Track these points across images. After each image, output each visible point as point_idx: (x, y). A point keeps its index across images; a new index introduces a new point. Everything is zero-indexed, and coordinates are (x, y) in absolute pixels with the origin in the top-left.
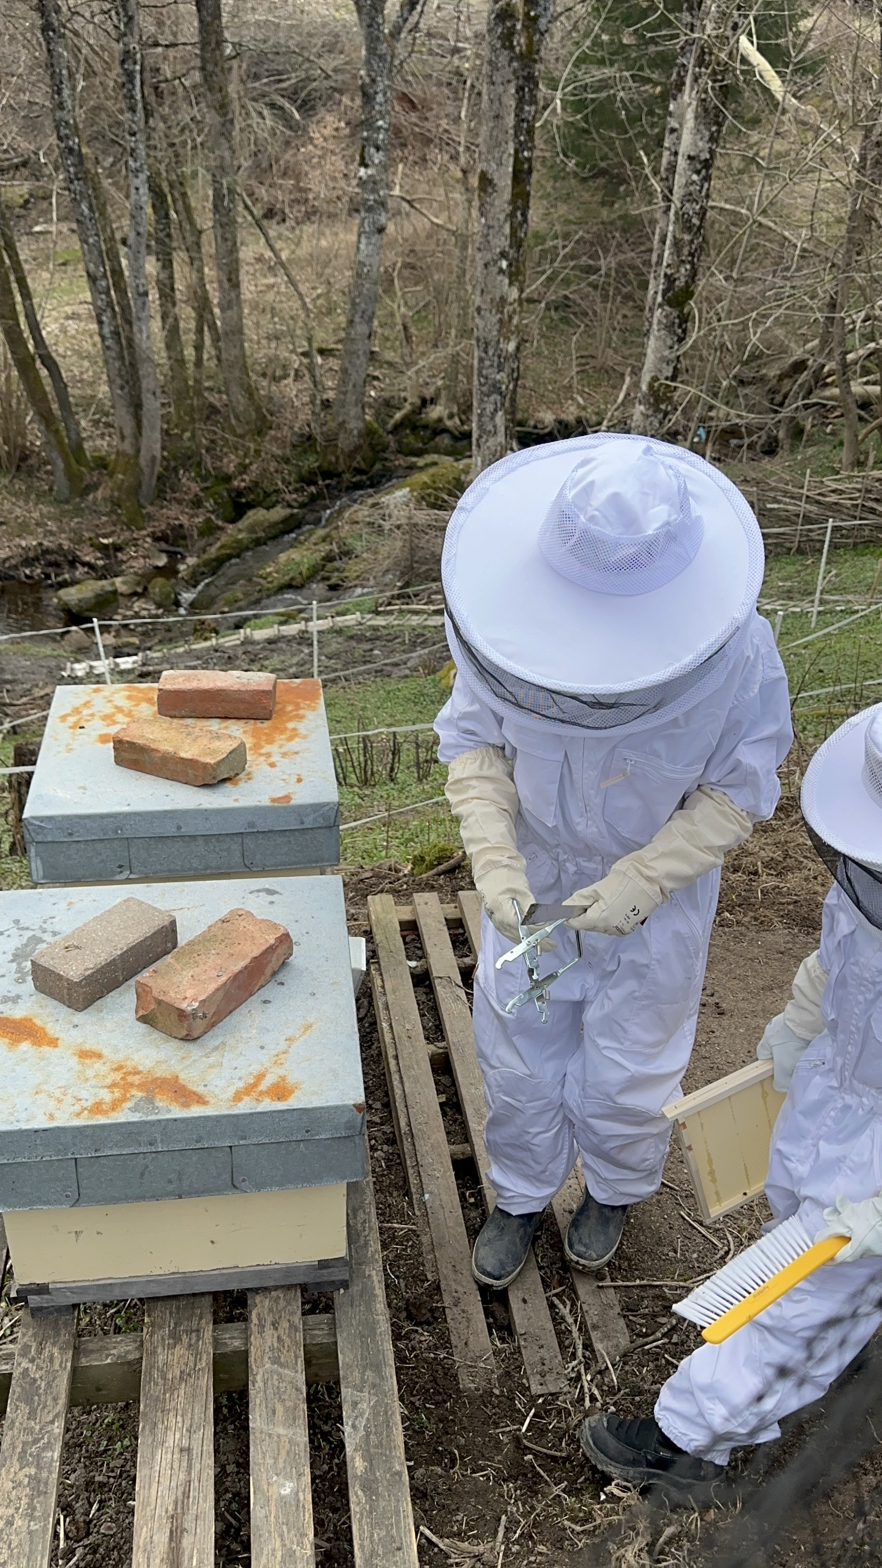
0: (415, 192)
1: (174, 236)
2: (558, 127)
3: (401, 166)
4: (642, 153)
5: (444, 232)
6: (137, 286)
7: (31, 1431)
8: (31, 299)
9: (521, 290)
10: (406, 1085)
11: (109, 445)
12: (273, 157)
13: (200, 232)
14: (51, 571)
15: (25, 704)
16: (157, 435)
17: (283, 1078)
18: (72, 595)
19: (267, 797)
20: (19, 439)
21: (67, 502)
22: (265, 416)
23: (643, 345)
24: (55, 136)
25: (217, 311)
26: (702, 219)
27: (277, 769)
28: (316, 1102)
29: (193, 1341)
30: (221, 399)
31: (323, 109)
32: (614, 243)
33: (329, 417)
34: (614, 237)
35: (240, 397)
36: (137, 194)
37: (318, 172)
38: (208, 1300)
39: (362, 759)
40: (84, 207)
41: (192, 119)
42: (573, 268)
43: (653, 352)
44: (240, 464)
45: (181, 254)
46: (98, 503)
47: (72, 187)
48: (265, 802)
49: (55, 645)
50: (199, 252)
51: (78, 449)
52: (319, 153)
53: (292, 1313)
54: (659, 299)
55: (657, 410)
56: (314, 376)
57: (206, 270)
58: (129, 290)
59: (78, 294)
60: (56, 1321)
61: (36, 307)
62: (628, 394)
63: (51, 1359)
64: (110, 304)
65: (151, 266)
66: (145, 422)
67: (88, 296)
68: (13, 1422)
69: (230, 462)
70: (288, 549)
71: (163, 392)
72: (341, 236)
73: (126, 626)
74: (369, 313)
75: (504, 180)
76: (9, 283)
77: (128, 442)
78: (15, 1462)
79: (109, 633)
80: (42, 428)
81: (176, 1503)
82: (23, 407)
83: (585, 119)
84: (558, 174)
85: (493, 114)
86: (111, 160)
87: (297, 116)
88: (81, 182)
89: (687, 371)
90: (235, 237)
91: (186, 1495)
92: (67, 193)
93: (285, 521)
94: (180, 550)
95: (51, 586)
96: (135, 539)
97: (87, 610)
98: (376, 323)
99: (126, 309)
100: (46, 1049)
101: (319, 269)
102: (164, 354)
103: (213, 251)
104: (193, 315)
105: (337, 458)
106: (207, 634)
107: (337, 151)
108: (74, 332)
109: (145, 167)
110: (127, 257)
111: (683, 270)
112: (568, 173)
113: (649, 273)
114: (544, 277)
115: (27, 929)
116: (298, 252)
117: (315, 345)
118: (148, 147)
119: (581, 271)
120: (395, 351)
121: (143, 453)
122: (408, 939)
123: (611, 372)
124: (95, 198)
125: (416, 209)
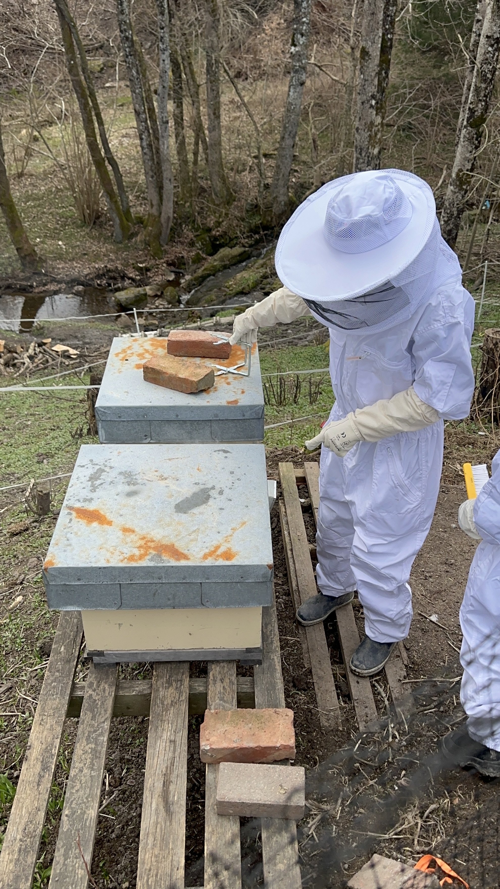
0: (323, 61)
1: (184, 88)
2: (409, 21)
3: (315, 46)
4: (459, 36)
5: (339, 85)
6: (162, 118)
7: (93, 726)
8: (103, 126)
9: (383, 118)
10: (297, 565)
11: (144, 210)
12: (241, 41)
13: (199, 86)
14: (111, 281)
15: (96, 356)
16: (171, 205)
17: (230, 549)
18: (122, 296)
19: (225, 401)
20: (95, 206)
21: (121, 243)
22: (231, 193)
23: (454, 152)
24: (118, 30)
25: (206, 132)
26: (493, 74)
27: (230, 386)
28: (247, 562)
29: (179, 686)
30: (207, 183)
31: (271, 12)
32: (440, 91)
33: (268, 194)
34: (440, 87)
35: (218, 182)
36: (164, 63)
37: (267, 50)
38: (187, 666)
39: (279, 391)
40: (134, 72)
41: (196, 19)
42: (414, 106)
43: (460, 155)
44: (216, 222)
45: (187, 99)
46: (138, 243)
47: (127, 60)
48: (224, 403)
49: (113, 324)
50: (198, 98)
51: (127, 212)
52: (268, 38)
53: (231, 675)
54: (465, 123)
55: (461, 189)
56: (260, 170)
57: (201, 108)
58: (158, 120)
59: (129, 122)
60: (107, 671)
61: (106, 130)
62: (444, 181)
63: (104, 691)
64: (147, 128)
65: (170, 106)
66: (164, 197)
67: (135, 124)
68: (83, 721)
69: (211, 220)
70: (241, 271)
71: (175, 179)
72: (279, 87)
73: (151, 314)
74: (294, 132)
75: (375, 52)
76: (91, 116)
77: (155, 208)
78: (84, 741)
79: (142, 317)
80: (108, 200)
81: (167, 768)
82: (98, 188)
83: (426, 15)
84: (409, 50)
85: (370, 12)
86: (149, 44)
87: (256, 16)
88: (132, 57)
89: (481, 167)
90: (218, 88)
91: (172, 764)
92: (124, 64)
93: (241, 255)
94: (182, 271)
95: (111, 290)
96: (157, 264)
97: (131, 304)
98: (297, 139)
99: (155, 131)
100: (106, 526)
101: (266, 108)
102: (176, 157)
103: (205, 97)
104: (193, 134)
105: (272, 218)
106: (195, 319)
107: (279, 37)
108: (126, 145)
109: (169, 47)
110: (157, 101)
111: (480, 106)
112: (414, 49)
113: (460, 108)
114: (397, 111)
115: (97, 464)
116: (254, 97)
117: (262, 152)
118: (171, 36)
119: (420, 108)
120: (308, 155)
121: (163, 214)
122: (300, 487)
123: (435, 168)
124: (140, 66)
125: (323, 71)
